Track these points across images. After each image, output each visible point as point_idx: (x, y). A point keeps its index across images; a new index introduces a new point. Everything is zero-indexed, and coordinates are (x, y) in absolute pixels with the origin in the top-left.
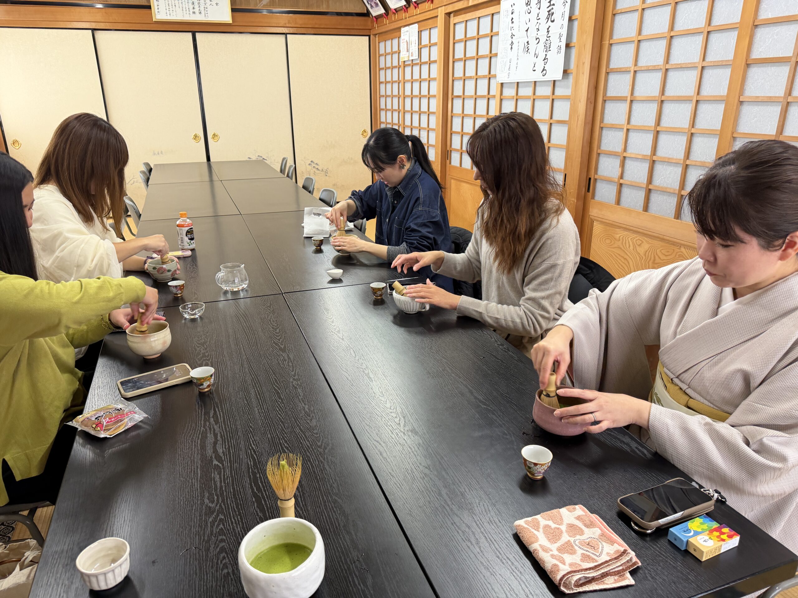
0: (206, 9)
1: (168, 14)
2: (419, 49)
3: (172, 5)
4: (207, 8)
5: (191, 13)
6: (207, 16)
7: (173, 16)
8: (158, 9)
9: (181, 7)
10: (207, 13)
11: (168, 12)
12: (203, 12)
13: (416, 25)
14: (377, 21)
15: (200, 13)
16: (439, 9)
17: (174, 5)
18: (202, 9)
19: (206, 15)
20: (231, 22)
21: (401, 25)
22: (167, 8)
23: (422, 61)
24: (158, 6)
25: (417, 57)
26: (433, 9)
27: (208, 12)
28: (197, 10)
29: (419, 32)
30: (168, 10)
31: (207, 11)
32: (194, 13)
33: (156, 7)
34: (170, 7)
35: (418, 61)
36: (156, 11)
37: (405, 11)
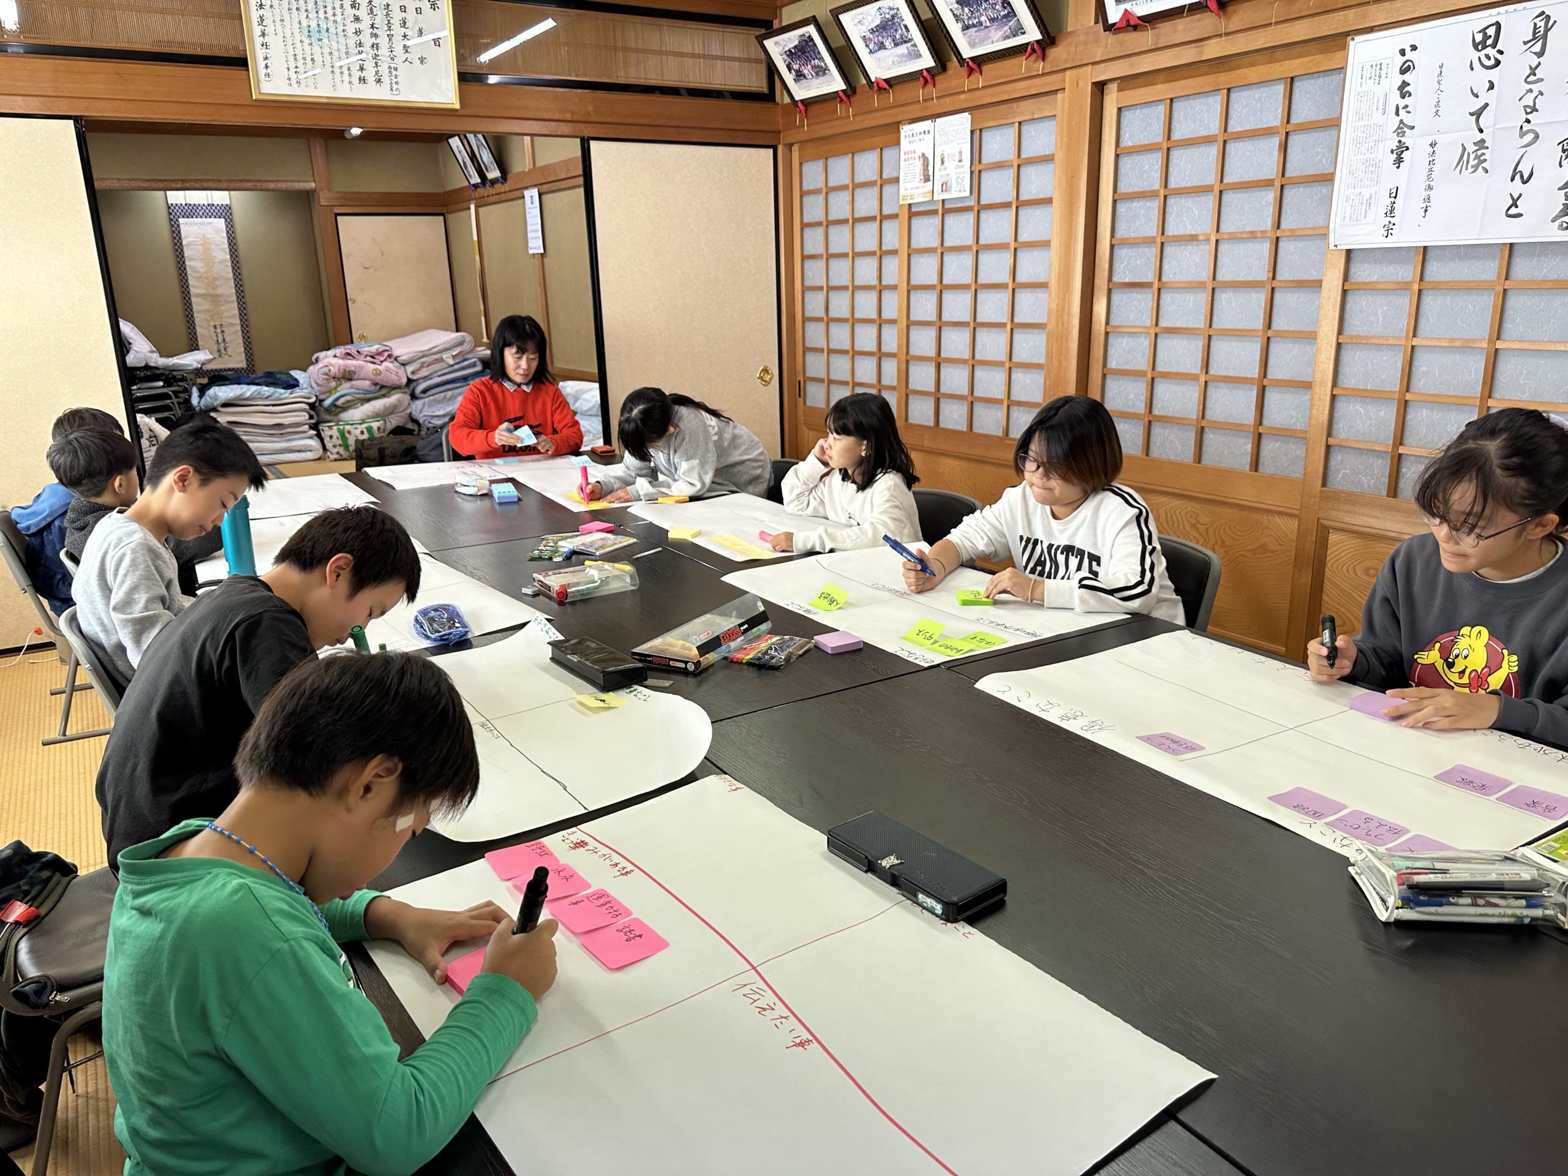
0: (394, 73)
1: (294, 81)
2: (972, 172)
3: (304, 59)
4: (396, 69)
5: (355, 80)
6: (397, 89)
7: (307, 86)
8: (267, 67)
9: (328, 65)
10: (397, 83)
11: (293, 76)
12: (386, 79)
13: (966, 117)
14: (806, 111)
15: (379, 81)
16: (1068, 73)
17: (309, 58)
18: (384, 70)
19: (395, 87)
20: (457, 106)
21: (899, 119)
22: (292, 65)
23: (983, 202)
24: (266, 58)
25: (967, 194)
26: (1043, 74)
27: (399, 79)
28: (370, 73)
29: (972, 132)
30: (293, 70)
31: (396, 78)
32: (362, 80)
33: (261, 63)
34: (300, 63)
35: (972, 203)
36: (262, 72)
37: (926, 82)
